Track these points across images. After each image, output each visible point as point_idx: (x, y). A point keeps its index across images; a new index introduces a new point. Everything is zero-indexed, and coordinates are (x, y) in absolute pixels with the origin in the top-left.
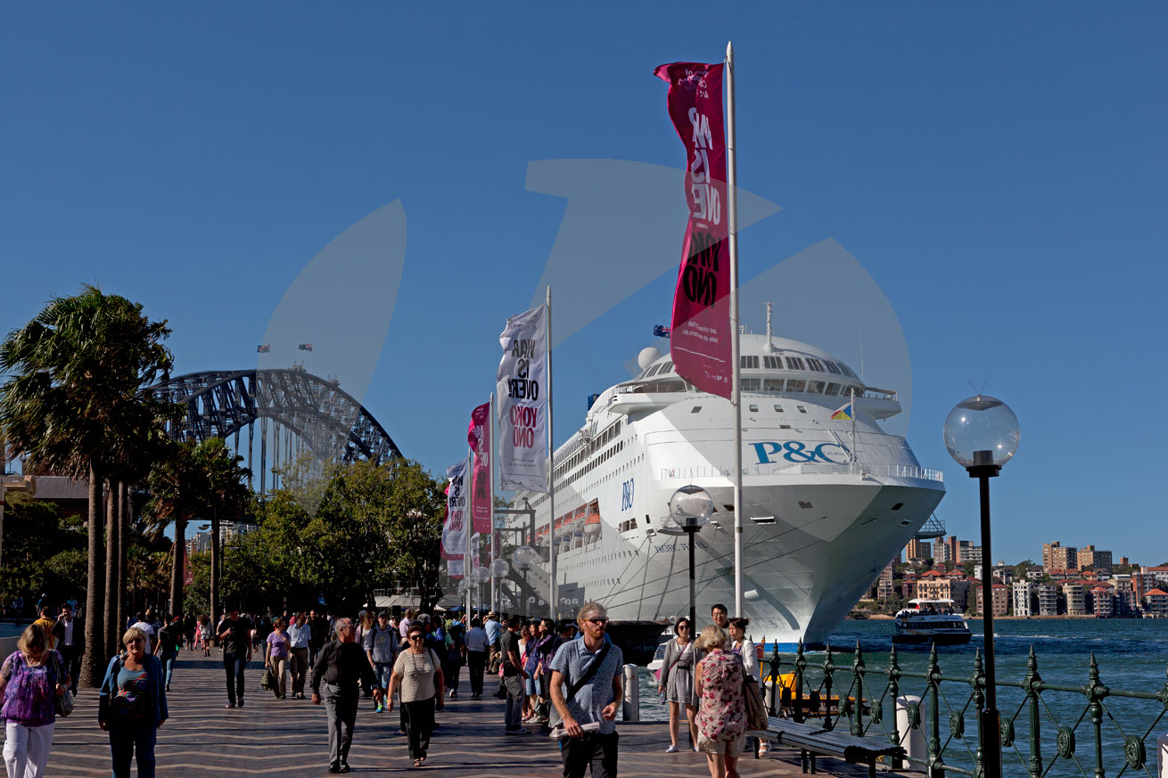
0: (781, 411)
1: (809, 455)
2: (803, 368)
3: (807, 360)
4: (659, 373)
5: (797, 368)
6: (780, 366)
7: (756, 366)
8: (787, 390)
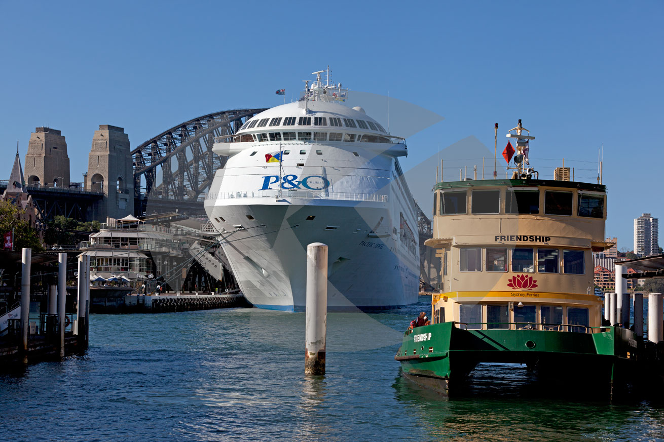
0: (321, 154)
1: (296, 183)
2: (341, 125)
3: (345, 120)
4: (258, 126)
5: (336, 125)
6: (325, 124)
7: (309, 123)
8: (330, 140)
